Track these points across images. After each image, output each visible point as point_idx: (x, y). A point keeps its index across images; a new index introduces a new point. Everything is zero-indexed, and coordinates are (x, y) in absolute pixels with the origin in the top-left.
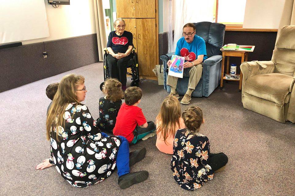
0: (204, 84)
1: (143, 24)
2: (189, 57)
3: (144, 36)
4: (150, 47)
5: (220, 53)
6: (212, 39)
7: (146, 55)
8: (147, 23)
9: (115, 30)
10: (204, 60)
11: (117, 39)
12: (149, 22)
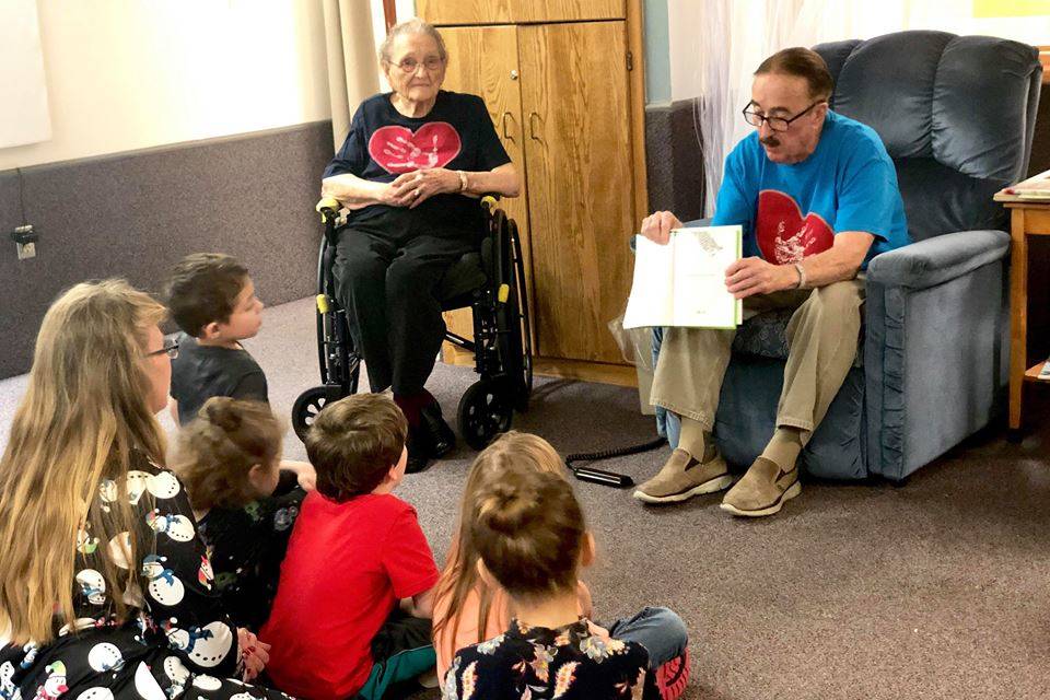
0: (873, 398)
1: (559, 55)
2: (802, 242)
3: (562, 126)
4: (600, 187)
5: (999, 218)
6: (950, 132)
7: (579, 236)
8: (580, 49)
9: (385, 89)
10: (872, 253)
11: (400, 139)
12: (591, 40)
